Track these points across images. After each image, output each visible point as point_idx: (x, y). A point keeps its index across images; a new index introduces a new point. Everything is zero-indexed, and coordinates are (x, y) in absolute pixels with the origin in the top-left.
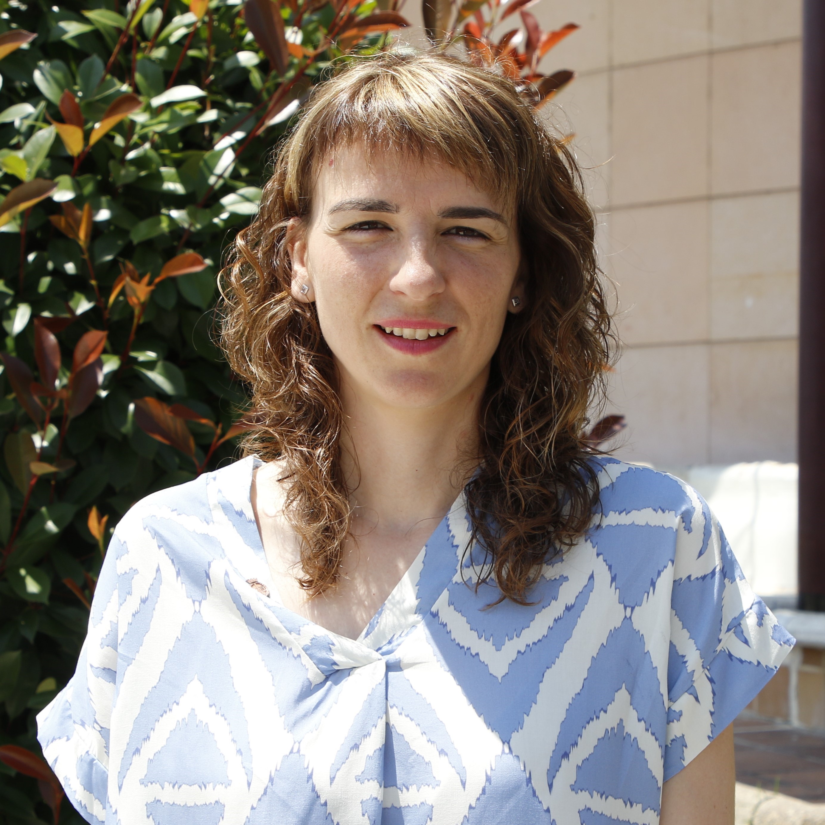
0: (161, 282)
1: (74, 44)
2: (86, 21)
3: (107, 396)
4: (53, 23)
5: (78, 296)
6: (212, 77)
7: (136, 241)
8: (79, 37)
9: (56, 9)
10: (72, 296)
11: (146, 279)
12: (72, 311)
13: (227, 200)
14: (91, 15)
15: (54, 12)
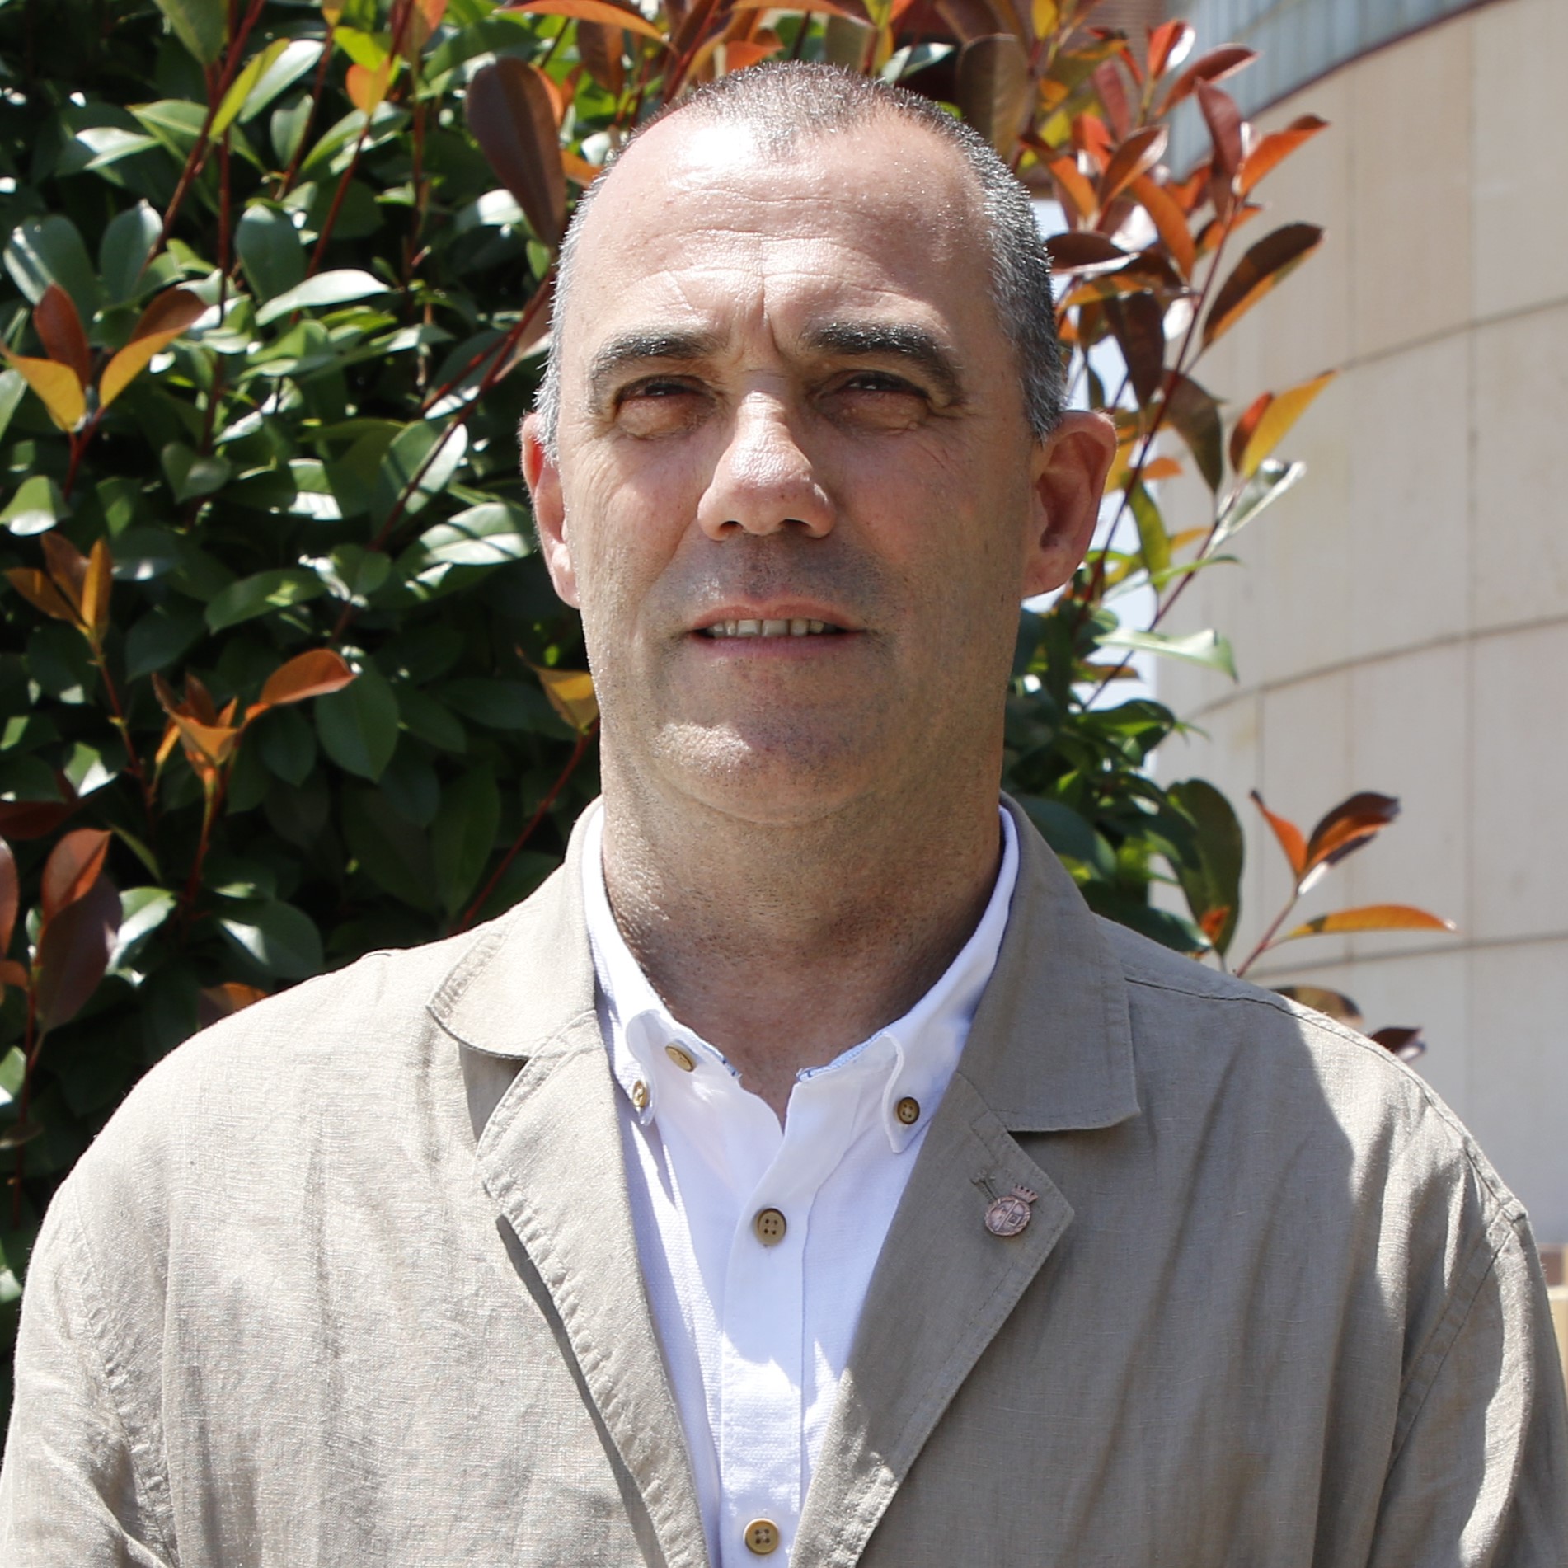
0: (258, 721)
1: (115, 178)
2: (133, 126)
3: (143, 983)
4: (68, 131)
5: (83, 751)
6: (427, 250)
7: (215, 627)
8: (125, 163)
9: (78, 98)
10: (71, 754)
11: (228, 713)
12: (69, 789)
13: (436, 535)
14: (145, 113)
15: (74, 104)
